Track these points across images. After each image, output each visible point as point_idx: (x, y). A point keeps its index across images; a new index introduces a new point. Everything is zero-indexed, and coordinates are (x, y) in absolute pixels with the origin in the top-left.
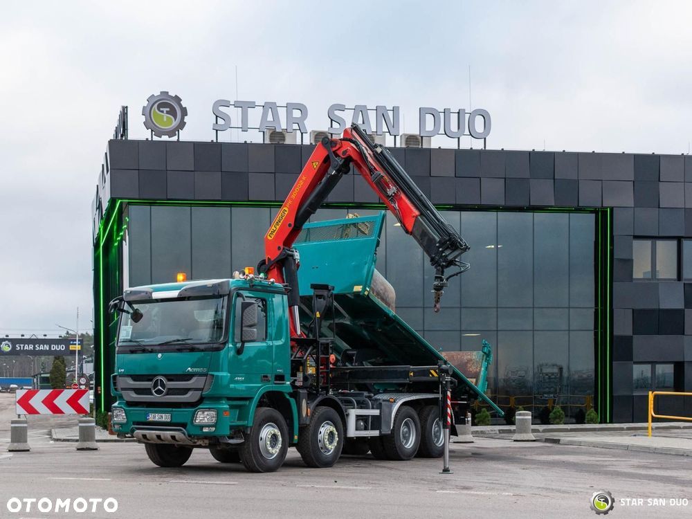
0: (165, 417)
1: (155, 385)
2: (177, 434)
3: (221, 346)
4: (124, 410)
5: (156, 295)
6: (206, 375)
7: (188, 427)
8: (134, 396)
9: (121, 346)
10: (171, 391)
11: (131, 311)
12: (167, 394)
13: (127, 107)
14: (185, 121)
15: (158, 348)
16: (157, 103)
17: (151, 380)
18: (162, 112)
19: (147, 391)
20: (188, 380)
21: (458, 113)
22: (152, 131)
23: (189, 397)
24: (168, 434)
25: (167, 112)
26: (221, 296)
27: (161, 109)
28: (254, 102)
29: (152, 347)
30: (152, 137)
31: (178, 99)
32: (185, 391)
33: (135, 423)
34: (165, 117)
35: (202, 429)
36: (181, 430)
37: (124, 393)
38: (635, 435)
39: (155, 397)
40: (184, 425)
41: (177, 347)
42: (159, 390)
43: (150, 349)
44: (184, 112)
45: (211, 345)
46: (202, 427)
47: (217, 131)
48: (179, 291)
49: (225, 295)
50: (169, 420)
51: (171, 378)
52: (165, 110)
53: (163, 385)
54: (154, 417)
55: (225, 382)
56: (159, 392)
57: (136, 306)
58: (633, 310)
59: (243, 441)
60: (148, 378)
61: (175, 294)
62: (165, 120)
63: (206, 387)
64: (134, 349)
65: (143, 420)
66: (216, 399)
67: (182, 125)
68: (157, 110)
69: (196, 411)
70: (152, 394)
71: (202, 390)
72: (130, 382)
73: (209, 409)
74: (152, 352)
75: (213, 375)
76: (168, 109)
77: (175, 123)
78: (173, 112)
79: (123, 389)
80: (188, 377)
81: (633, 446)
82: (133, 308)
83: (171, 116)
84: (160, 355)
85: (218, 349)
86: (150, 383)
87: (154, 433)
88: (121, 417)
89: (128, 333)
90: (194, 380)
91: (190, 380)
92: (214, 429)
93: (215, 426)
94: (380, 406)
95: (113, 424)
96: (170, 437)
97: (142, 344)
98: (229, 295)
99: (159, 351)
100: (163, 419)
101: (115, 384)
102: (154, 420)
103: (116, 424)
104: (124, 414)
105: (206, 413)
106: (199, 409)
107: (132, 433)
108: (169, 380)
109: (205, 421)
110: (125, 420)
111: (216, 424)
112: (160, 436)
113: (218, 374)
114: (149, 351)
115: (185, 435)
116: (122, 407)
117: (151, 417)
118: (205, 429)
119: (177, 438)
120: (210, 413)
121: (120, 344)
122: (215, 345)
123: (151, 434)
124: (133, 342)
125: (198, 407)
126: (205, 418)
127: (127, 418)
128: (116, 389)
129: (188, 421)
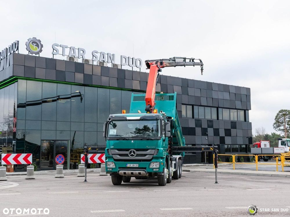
0: (136, 165)
1: (131, 152)
2: (142, 172)
4: (114, 162)
5: (128, 118)
6: (155, 149)
7: (147, 169)
8: (119, 157)
9: (110, 137)
10: (138, 155)
12: (136, 156)
13: (19, 41)
14: (42, 49)
15: (132, 138)
16: (32, 42)
17: (128, 151)
18: (34, 45)
19: (127, 155)
21: (133, 59)
22: (29, 51)
23: (147, 157)
25: (35, 45)
26: (157, 120)
27: (33, 44)
28: (67, 46)
30: (29, 54)
31: (40, 41)
32: (145, 155)
33: (119, 168)
34: (34, 47)
35: (153, 170)
36: (144, 170)
37: (113, 156)
38: (207, 169)
39: (130, 158)
40: (145, 168)
41: (140, 138)
42: (132, 154)
43: (127, 138)
44: (42, 46)
45: (156, 138)
46: (153, 169)
47: (53, 54)
49: (159, 119)
50: (138, 166)
51: (138, 150)
52: (35, 44)
53: (134, 152)
54: (129, 165)
55: (161, 152)
56: (132, 155)
57: (114, 122)
58: (182, 127)
59: (164, 174)
60: (127, 150)
61: (139, 118)
62: (35, 48)
63: (155, 154)
64: (118, 138)
65: (124, 166)
66: (157, 158)
67: (41, 51)
68: (31, 44)
69: (151, 163)
70: (129, 156)
71: (153, 155)
72: (117, 151)
73: (157, 162)
74: (128, 140)
75: (158, 149)
76: (36, 44)
77: (38, 50)
78: (37, 45)
79: (112, 154)
80: (147, 150)
81: (223, 172)
83: (37, 47)
87: (130, 172)
88: (112, 165)
89: (114, 132)
90: (149, 151)
91: (147, 151)
92: (158, 169)
93: (159, 168)
94: (175, 160)
95: (107, 168)
96: (138, 173)
97: (122, 136)
98: (161, 120)
99: (132, 140)
100: (135, 166)
101: (108, 152)
102: (130, 166)
103: (109, 168)
104: (114, 164)
105: (155, 163)
106: (152, 162)
107: (119, 171)
108: (137, 151)
109: (154, 167)
110: (114, 167)
111: (159, 167)
112: (133, 173)
113: (160, 149)
114: (127, 140)
115: (146, 172)
116: (112, 162)
117: (128, 165)
118: (154, 170)
119: (141, 173)
120: (156, 163)
121: (109, 136)
122: (158, 138)
123: (129, 172)
124: (118, 136)
125: (152, 161)
126: (154, 166)
127: (115, 166)
128: (109, 154)
129: (147, 167)
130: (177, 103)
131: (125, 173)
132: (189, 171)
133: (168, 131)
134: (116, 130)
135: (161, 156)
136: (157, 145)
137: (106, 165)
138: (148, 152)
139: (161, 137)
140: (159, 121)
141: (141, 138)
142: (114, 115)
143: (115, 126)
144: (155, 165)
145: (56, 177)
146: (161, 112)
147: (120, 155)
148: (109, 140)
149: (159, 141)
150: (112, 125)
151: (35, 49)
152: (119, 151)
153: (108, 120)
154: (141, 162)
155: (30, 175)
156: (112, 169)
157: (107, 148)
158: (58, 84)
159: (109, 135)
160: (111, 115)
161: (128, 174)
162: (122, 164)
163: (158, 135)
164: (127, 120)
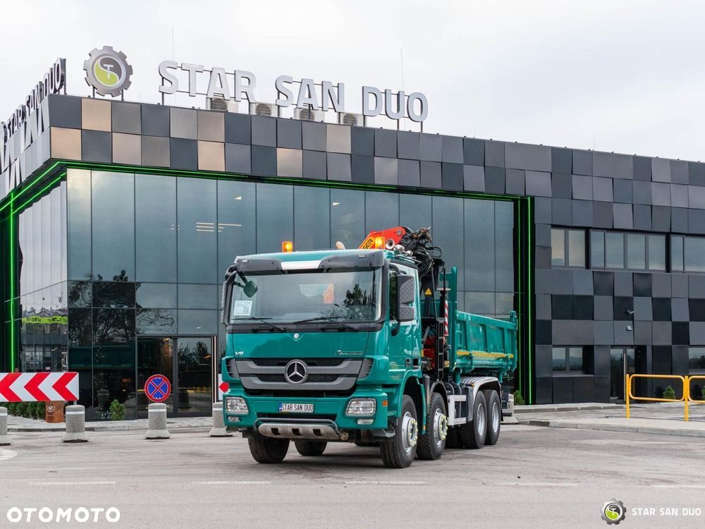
0: (307, 408)
1: (291, 369)
2: (323, 428)
3: (380, 325)
4: (245, 399)
5: (286, 266)
6: (362, 359)
7: (337, 419)
8: (257, 383)
9: (233, 325)
10: (312, 378)
11: (243, 284)
12: (307, 381)
13: (65, 60)
14: (130, 80)
15: (294, 327)
16: (100, 59)
17: (284, 364)
18: (106, 68)
19: (280, 378)
20: (336, 365)
22: (94, 88)
23: (337, 384)
24: (310, 427)
25: (111, 69)
26: (373, 269)
27: (105, 65)
28: (203, 67)
29: (285, 326)
30: (94, 95)
31: (123, 57)
32: (334, 377)
33: (260, 415)
34: (109, 74)
35: (356, 422)
36: (330, 423)
37: (244, 380)
38: (607, 417)
39: (291, 385)
40: (333, 417)
41: (320, 326)
42: (296, 375)
43: (282, 327)
44: (129, 70)
45: (368, 324)
46: (356, 419)
47: (163, 93)
48: (319, 262)
49: (379, 268)
50: (311, 411)
51: (311, 362)
52: (109, 66)
53: (301, 369)
54: (289, 407)
55: (382, 366)
56: (295, 378)
57: (249, 278)
58: (552, 296)
59: (394, 434)
60: (281, 362)
61: (315, 264)
62: (109, 77)
63: (363, 373)
64: (257, 327)
65: (273, 411)
66: (370, 386)
67: (127, 84)
68: (99, 65)
69: (349, 401)
70: (286, 381)
71: (356, 376)
72: (253, 367)
73: (367, 398)
74: (285, 331)
75: (372, 360)
76: (112, 66)
77: (119, 82)
78: (117, 70)
79: (241, 375)
80: (338, 361)
81: (643, 428)
82: (244, 280)
83: (115, 74)
84: (296, 336)
85: (374, 330)
86: (284, 367)
87: (290, 427)
88: (239, 407)
89: (246, 309)
90: (345, 364)
91: (339, 364)
92: (372, 421)
93: (374, 417)
94: (466, 391)
95: (227, 416)
96: (311, 431)
97: (267, 321)
98: (383, 267)
99: (296, 331)
100: (303, 411)
101: (229, 368)
102: (291, 411)
103: (233, 416)
104: (245, 404)
105: (362, 402)
106: (354, 398)
107: (257, 426)
108: (309, 364)
109: (361, 412)
110: (246, 412)
111: (375, 414)
112: (298, 430)
113: (377, 357)
114: (280, 331)
115: (334, 428)
116: (241, 397)
117: (285, 408)
118: (360, 422)
119: (322, 431)
120: (367, 402)
121: (232, 322)
122: (372, 325)
123: (285, 427)
124: (256, 319)
125: (352, 396)
126: (361, 409)
127: (249, 409)
128: (230, 374)
129: (339, 412)
130: (536, 222)
131: (275, 431)
132: (546, 424)
133: (407, 303)
134: (251, 302)
135: (383, 379)
136: (370, 347)
137: (225, 407)
138: (343, 367)
139: (382, 323)
140: (379, 272)
141: (324, 326)
142: (245, 258)
143: (250, 290)
144: (364, 408)
145: (147, 438)
146: (391, 244)
147: (263, 377)
148: (232, 332)
149: (378, 333)
150: (242, 286)
151: (110, 79)
152: (258, 365)
153: (227, 273)
154: (322, 397)
155: (75, 432)
156: (240, 417)
157: (227, 357)
158: (178, 178)
159: (232, 317)
160: (238, 258)
161: (285, 433)
162: (267, 404)
163: (374, 315)
164: (283, 272)
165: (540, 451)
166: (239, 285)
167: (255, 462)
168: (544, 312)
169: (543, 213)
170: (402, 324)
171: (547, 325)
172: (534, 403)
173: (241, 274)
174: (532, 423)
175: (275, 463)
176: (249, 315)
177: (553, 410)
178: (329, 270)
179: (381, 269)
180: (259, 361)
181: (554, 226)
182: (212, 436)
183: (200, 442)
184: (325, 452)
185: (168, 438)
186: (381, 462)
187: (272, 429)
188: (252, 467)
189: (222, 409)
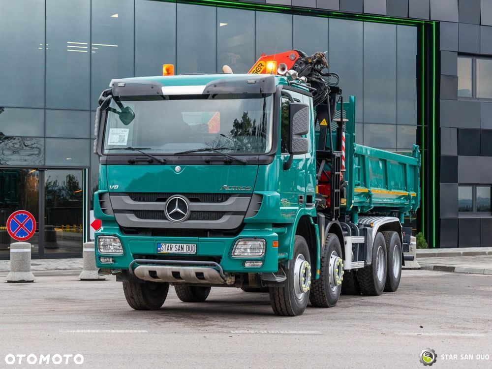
0: (188, 248)
1: (171, 206)
2: (207, 271)
3: (270, 158)
4: (119, 238)
5: (167, 91)
6: (250, 195)
7: (222, 261)
8: (133, 221)
9: (108, 155)
10: (195, 215)
11: (119, 110)
12: (189, 219)
15: (176, 158)
17: (164, 200)
19: (159, 214)
20: (222, 201)
23: (223, 223)
24: (192, 270)
26: (264, 96)
29: (165, 158)
32: (219, 215)
33: (136, 256)
35: (243, 265)
36: (215, 266)
39: (171, 223)
40: (218, 259)
41: (204, 158)
42: (177, 212)
43: (162, 159)
45: (257, 157)
46: (244, 261)
48: (204, 87)
49: (270, 95)
50: (193, 252)
51: (194, 197)
53: (182, 205)
54: (167, 248)
55: (272, 203)
56: (176, 215)
57: (125, 104)
58: (458, 129)
59: (285, 278)
61: (199, 90)
63: (251, 211)
64: (134, 158)
65: (151, 251)
66: (259, 225)
69: (236, 241)
70: (166, 219)
71: (244, 213)
72: (129, 202)
73: (255, 238)
74: (165, 163)
75: (261, 196)
79: (115, 211)
80: (225, 196)
82: (120, 105)
84: (178, 168)
85: (264, 163)
86: (164, 203)
87: (169, 270)
88: (113, 247)
89: (121, 138)
90: (231, 201)
91: (225, 201)
92: (260, 264)
93: (263, 260)
94: (364, 233)
95: (99, 257)
96: (193, 274)
97: (146, 152)
98: (275, 94)
99: (177, 163)
100: (185, 251)
101: (101, 203)
102: (171, 252)
103: (106, 257)
104: (119, 244)
105: (250, 243)
106: (241, 238)
107: (133, 269)
108: (192, 200)
109: (249, 254)
110: (120, 252)
111: (265, 256)
112: (178, 273)
113: (265, 193)
114: (160, 163)
115: (219, 271)
116: (115, 235)
117: (164, 249)
118: (247, 265)
119: (206, 275)
120: (256, 243)
121: (106, 152)
122: (262, 158)
123: (164, 270)
124: (133, 149)
125: (239, 235)
126: (249, 250)
127: (124, 249)
128: (104, 211)
129: (224, 254)
130: (441, 49)
131: (153, 274)
132: (451, 269)
133: (301, 134)
134: (128, 130)
135: (274, 218)
136: (259, 182)
137: (97, 247)
138: (229, 204)
139: (273, 155)
140: (270, 100)
141: (208, 158)
142: (122, 81)
143: (126, 117)
144: (252, 249)
145: (9, 282)
146: (283, 69)
147: (140, 214)
148: (106, 163)
149: (268, 167)
150: (118, 113)
152: (135, 200)
153: (101, 97)
154: (207, 236)
156: (114, 258)
157: (100, 191)
159: (106, 147)
160: (113, 81)
161: (165, 276)
162: (145, 243)
163: (264, 147)
164: (164, 98)
165: (446, 298)
166: (114, 111)
167: (130, 308)
168: (449, 147)
169: (449, 38)
170: (295, 157)
171: (453, 161)
172: (438, 246)
173: (117, 99)
174: (436, 268)
175: (153, 310)
176: (126, 144)
177: (459, 254)
178: (214, 96)
179: (272, 95)
180: (136, 196)
181: (461, 54)
182: (82, 280)
183: (68, 286)
184: (209, 298)
185: (32, 282)
186: (270, 309)
187: (150, 271)
188: (127, 314)
189: (93, 250)
